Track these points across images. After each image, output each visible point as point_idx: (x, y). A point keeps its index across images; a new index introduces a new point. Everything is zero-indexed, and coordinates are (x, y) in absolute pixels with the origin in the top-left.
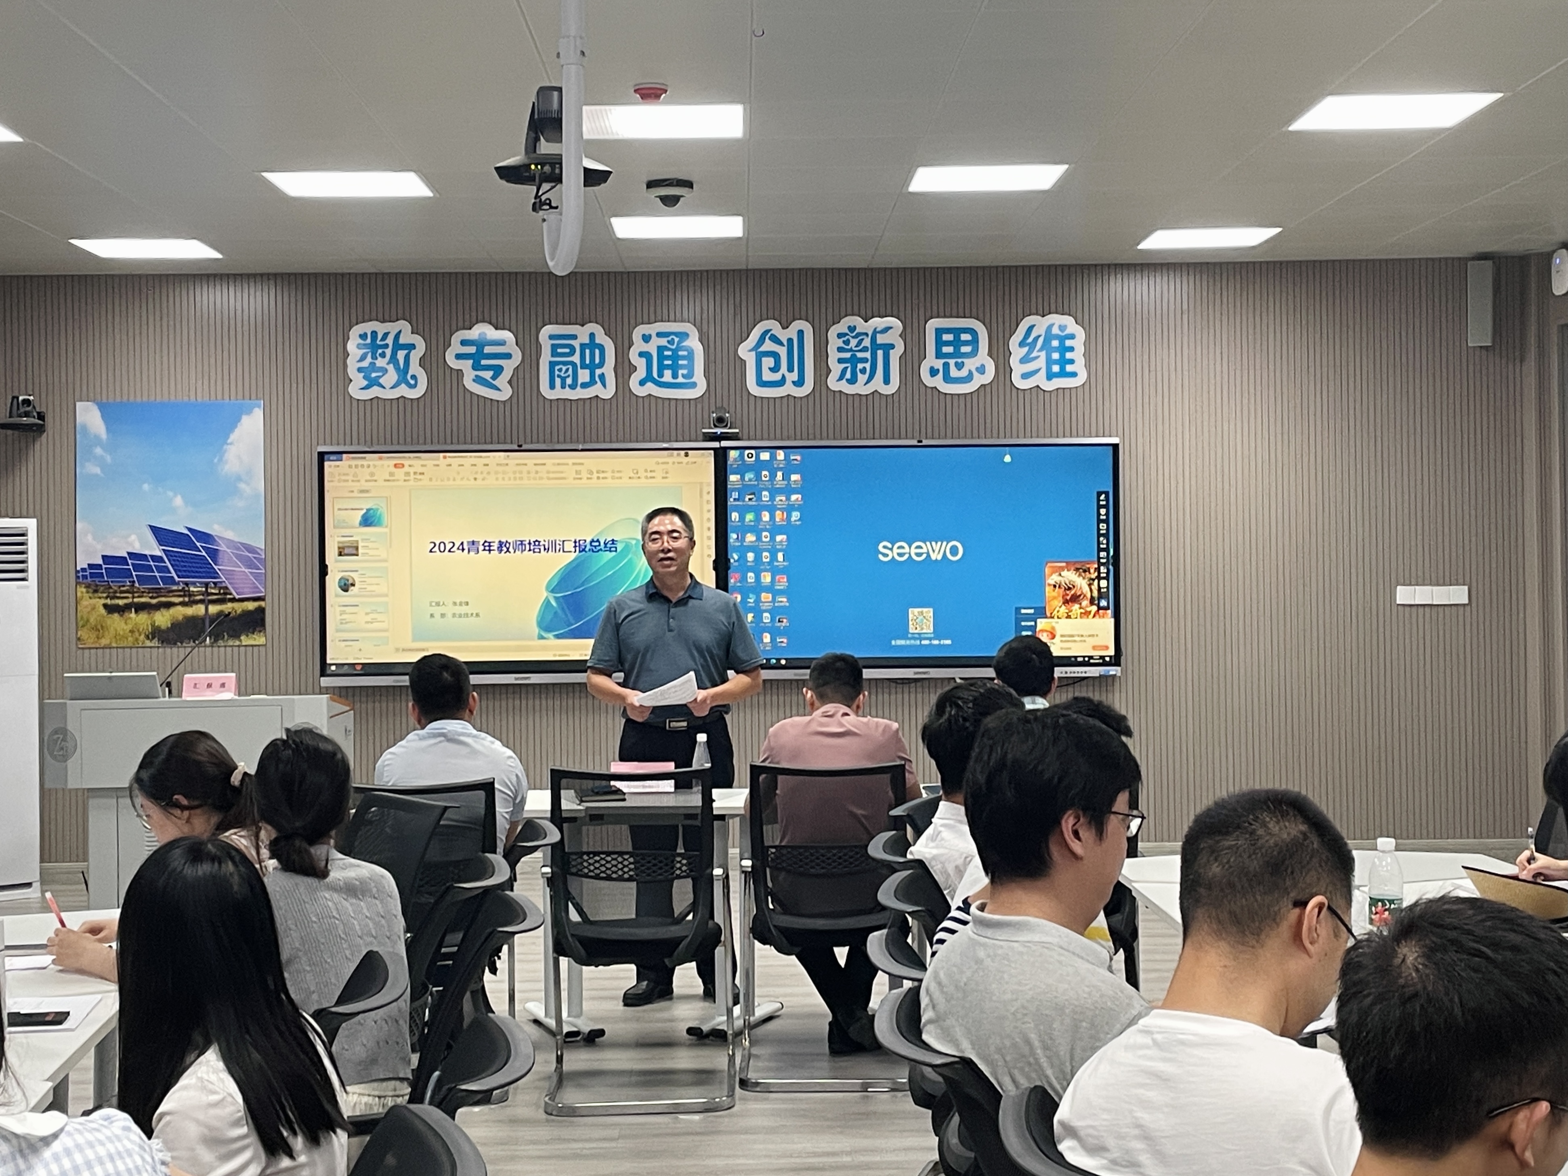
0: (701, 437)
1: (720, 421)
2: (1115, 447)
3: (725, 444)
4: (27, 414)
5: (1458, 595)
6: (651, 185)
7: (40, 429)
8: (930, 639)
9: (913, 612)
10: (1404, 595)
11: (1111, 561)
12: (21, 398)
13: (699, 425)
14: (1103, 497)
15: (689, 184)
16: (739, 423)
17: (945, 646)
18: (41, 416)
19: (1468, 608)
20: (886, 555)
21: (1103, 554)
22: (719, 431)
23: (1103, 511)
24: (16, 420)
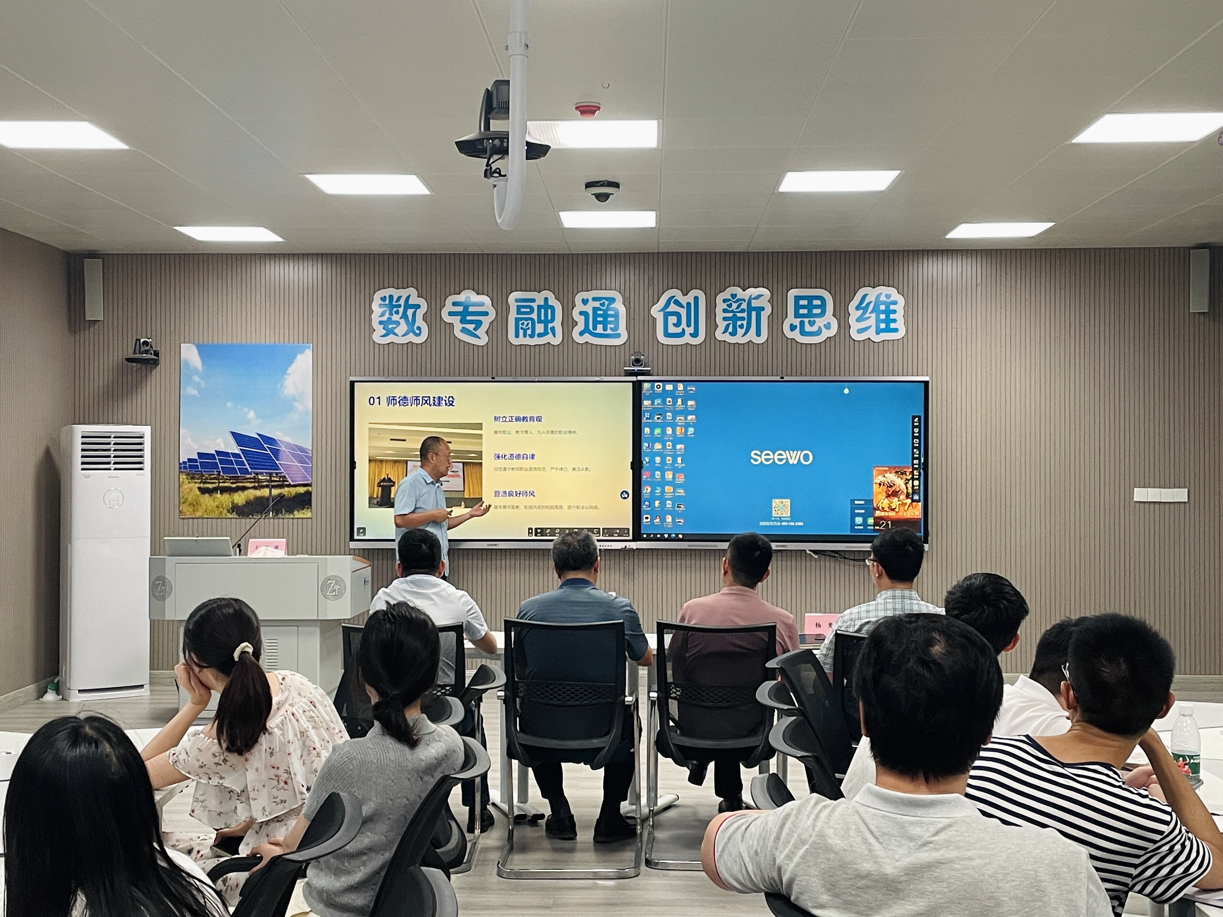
0: (623, 373)
1: (637, 361)
2: (926, 383)
3: (640, 378)
4: (146, 352)
5: (1180, 495)
6: (589, 185)
7: (155, 363)
8: (788, 521)
9: (776, 502)
10: (1140, 494)
11: (922, 466)
12: (142, 340)
13: (622, 365)
14: (916, 420)
15: (616, 185)
16: (650, 364)
17: (799, 526)
18: (156, 354)
19: (1187, 506)
20: (756, 460)
21: (916, 462)
22: (636, 368)
23: (916, 430)
24: (138, 356)
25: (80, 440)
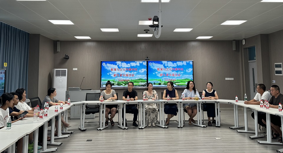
0: (145, 60)
1: (147, 58)
2: (193, 61)
4: (67, 57)
5: (232, 79)
6: (145, 30)
10: (226, 79)
15: (149, 30)
19: (234, 81)
25: (55, 71)
